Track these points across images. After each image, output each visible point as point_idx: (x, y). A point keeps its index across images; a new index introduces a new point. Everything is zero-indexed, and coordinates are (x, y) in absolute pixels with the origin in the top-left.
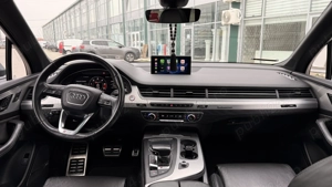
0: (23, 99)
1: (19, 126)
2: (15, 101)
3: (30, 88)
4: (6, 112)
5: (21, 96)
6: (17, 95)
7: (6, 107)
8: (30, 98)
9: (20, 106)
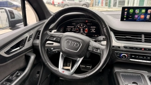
0: (34, 39)
1: (33, 57)
2: (29, 40)
3: (38, 32)
4: (24, 48)
5: (33, 37)
6: (30, 37)
7: (23, 45)
8: (38, 38)
9: (33, 44)
